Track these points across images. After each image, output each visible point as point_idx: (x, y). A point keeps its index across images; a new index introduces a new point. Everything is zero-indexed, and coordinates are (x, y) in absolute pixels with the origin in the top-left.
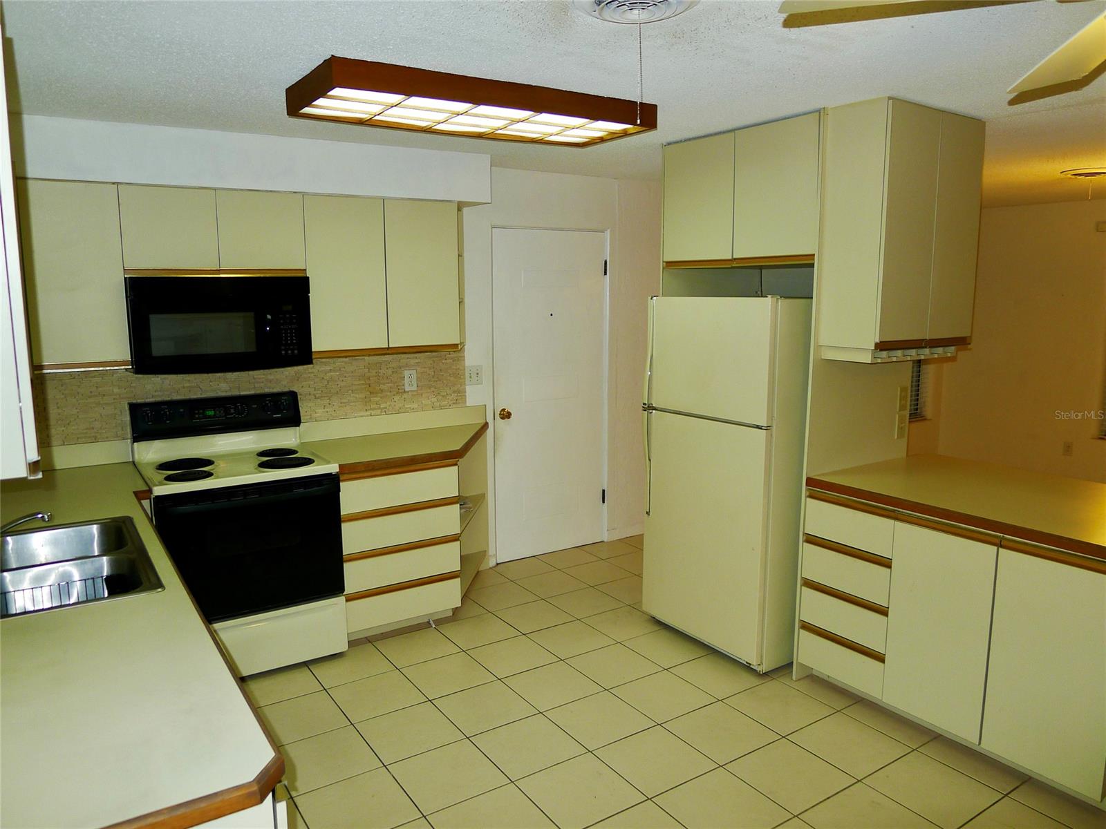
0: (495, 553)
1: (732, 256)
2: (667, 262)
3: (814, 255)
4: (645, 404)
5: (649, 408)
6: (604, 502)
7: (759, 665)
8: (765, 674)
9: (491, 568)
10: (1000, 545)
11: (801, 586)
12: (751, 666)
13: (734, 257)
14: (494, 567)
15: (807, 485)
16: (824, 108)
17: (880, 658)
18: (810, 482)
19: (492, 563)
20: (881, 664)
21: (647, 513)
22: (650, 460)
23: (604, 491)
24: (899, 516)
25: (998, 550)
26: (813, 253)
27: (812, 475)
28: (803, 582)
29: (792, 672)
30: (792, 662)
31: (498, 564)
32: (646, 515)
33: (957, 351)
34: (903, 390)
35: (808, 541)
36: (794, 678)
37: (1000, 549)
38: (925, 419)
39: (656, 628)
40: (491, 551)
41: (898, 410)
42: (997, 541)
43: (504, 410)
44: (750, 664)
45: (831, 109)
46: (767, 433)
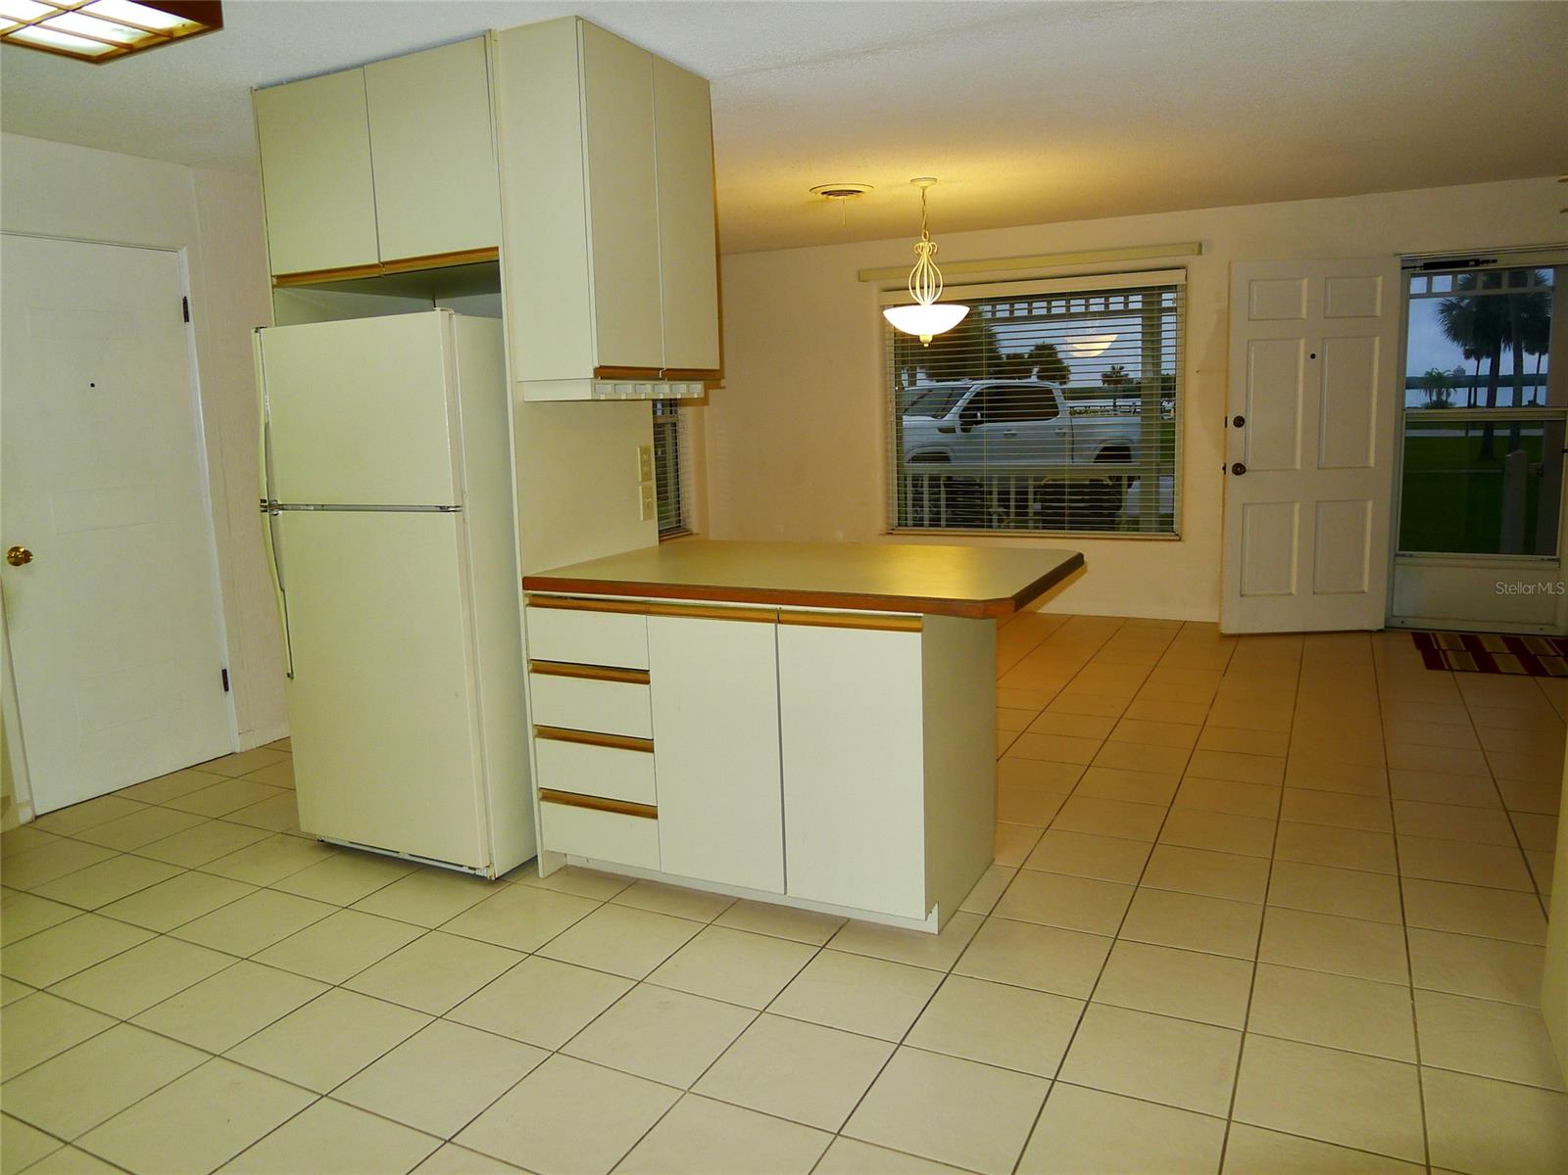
0: (28, 797)
1: (379, 259)
2: (280, 277)
3: (497, 249)
4: (264, 501)
5: (269, 506)
6: (226, 689)
7: (488, 867)
8: (500, 880)
9: (23, 825)
10: (779, 619)
11: (534, 738)
12: (478, 873)
13: (382, 260)
14: (30, 823)
15: (525, 588)
16: (490, 30)
17: (650, 813)
18: (529, 583)
19: (25, 816)
20: (654, 821)
21: (289, 675)
22: (283, 590)
23: (224, 672)
24: (652, 609)
25: (776, 627)
26: (495, 245)
27: (531, 573)
28: (536, 731)
29: (538, 869)
30: (536, 856)
31: (37, 817)
32: (288, 679)
33: (706, 389)
34: (644, 451)
35: (536, 671)
36: (541, 875)
37: (779, 625)
38: (692, 534)
39: (326, 855)
40: (21, 795)
41: (640, 479)
42: (774, 616)
43: (16, 549)
44: (474, 869)
45: (501, 32)
46: (456, 516)
